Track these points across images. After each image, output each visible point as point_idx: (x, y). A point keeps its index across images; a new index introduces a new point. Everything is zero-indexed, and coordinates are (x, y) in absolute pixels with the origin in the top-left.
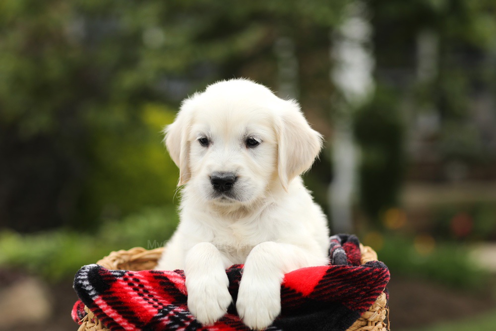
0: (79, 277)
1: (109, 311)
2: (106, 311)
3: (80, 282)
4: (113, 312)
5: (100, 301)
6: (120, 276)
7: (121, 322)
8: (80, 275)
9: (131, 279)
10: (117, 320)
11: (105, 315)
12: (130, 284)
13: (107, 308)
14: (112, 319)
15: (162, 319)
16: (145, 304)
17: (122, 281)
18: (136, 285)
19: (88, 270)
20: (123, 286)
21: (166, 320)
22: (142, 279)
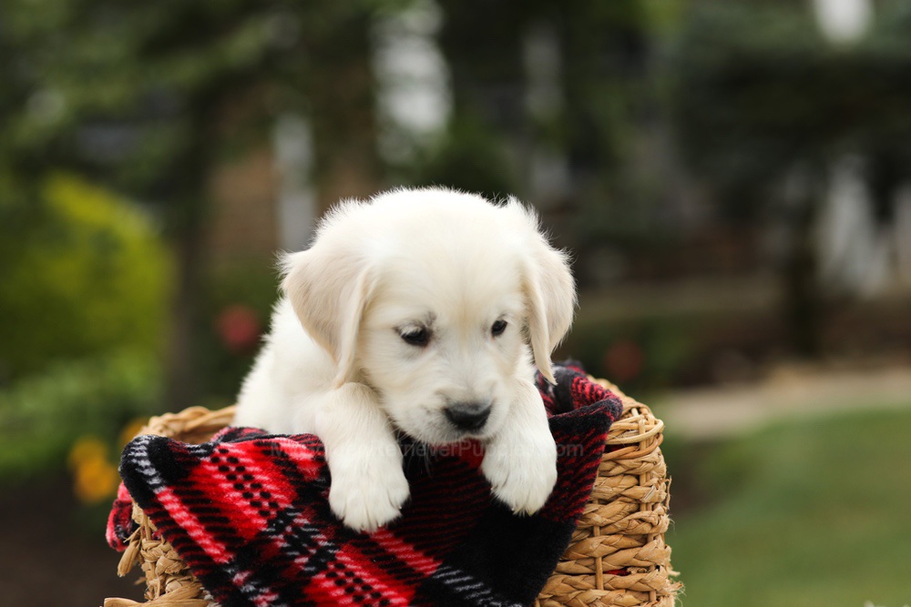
0: (133, 453)
1: (182, 516)
2: (177, 516)
3: (134, 461)
4: (190, 518)
5: (169, 497)
6: (206, 455)
7: (200, 538)
8: (133, 450)
9: (224, 459)
10: (195, 534)
11: (173, 522)
12: (223, 469)
13: (179, 511)
14: (184, 531)
15: (274, 537)
16: (245, 508)
17: (209, 464)
18: (233, 469)
19: (147, 442)
20: (211, 472)
21: (281, 541)
22: (243, 457)
